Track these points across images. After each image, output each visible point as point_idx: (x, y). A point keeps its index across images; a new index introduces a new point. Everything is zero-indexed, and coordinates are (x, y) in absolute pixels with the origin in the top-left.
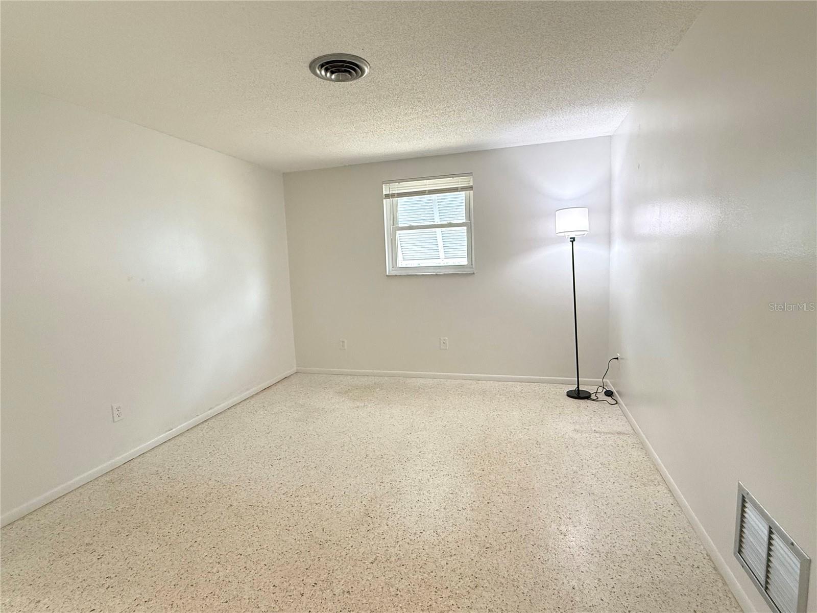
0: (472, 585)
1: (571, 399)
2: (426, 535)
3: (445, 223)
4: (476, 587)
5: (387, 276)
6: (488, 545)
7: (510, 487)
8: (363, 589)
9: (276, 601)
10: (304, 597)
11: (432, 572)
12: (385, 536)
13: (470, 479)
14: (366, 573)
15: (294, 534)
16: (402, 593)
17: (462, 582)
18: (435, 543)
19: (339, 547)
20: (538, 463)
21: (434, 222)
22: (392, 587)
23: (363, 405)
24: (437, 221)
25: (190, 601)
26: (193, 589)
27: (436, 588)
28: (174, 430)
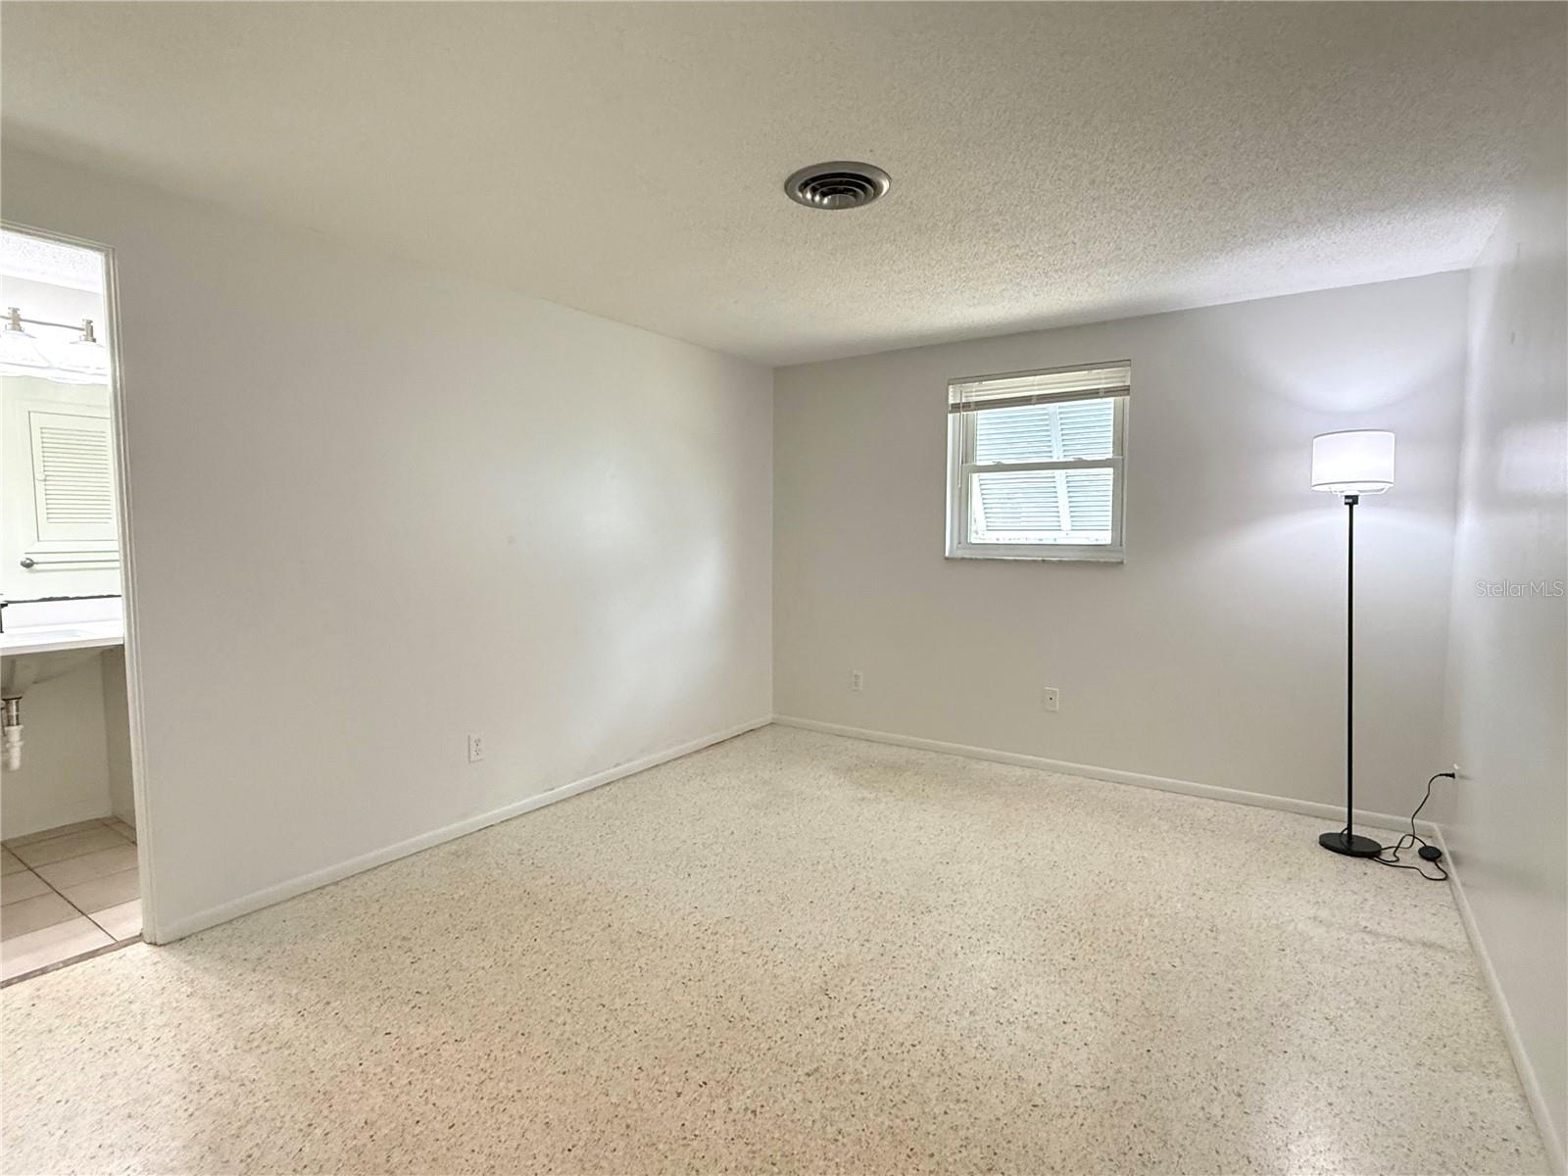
0: (983, 1165)
1: (1327, 851)
2: (920, 1053)
3: (1071, 459)
4: (990, 1170)
5: (947, 559)
6: (1039, 1102)
7: (1120, 1004)
8: (780, 1114)
9: (636, 1094)
10: (681, 1099)
11: (912, 1120)
12: (844, 1034)
13: (1040, 969)
14: (794, 1090)
15: (693, 993)
16: (845, 1140)
17: (965, 1153)
18: (933, 1070)
19: (759, 1034)
20: (1201, 970)
21: (1051, 457)
22: (831, 1125)
23: (872, 796)
24: (1058, 456)
25: (514, 1056)
26: (523, 1039)
27: (912, 1150)
28: (556, 790)
